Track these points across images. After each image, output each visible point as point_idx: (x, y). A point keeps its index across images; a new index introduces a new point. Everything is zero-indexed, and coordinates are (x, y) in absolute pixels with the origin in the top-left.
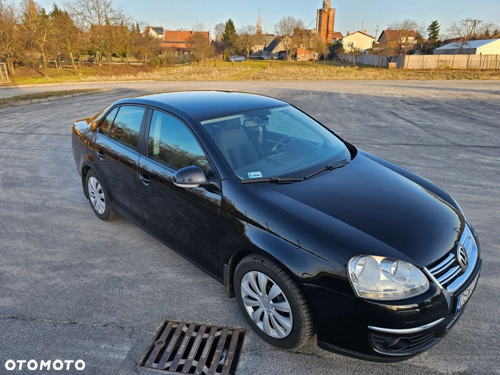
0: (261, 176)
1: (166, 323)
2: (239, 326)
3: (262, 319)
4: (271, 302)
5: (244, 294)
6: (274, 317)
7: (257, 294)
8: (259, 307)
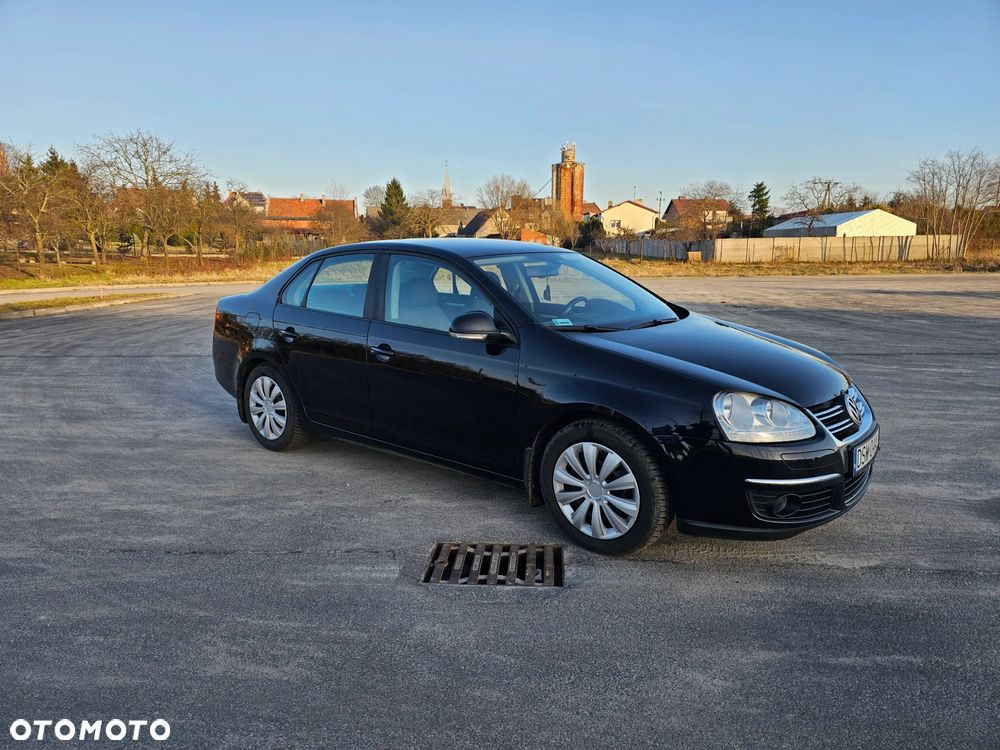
0: (571, 324)
1: (439, 548)
2: (551, 543)
3: (588, 519)
4: (604, 483)
5: (558, 488)
6: (609, 504)
7: (581, 479)
8: (584, 499)
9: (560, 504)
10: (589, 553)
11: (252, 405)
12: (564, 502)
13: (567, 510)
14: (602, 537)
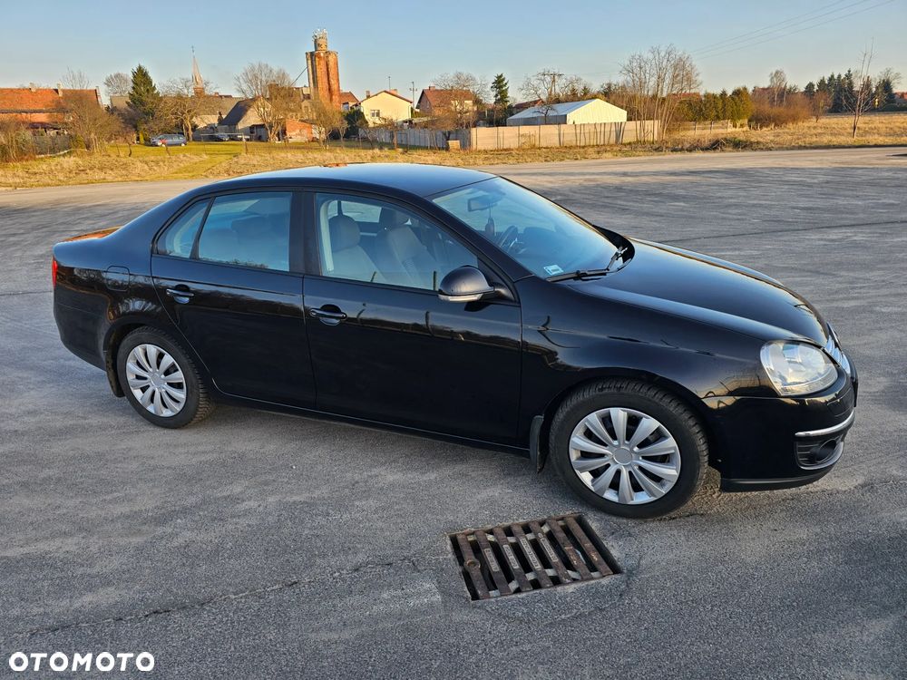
0: (561, 271)
4: (636, 449)
5: (574, 456)
6: (641, 468)
7: (606, 445)
8: (608, 466)
9: (578, 472)
10: (614, 519)
11: (131, 377)
12: (582, 470)
13: (586, 478)
14: (631, 503)
